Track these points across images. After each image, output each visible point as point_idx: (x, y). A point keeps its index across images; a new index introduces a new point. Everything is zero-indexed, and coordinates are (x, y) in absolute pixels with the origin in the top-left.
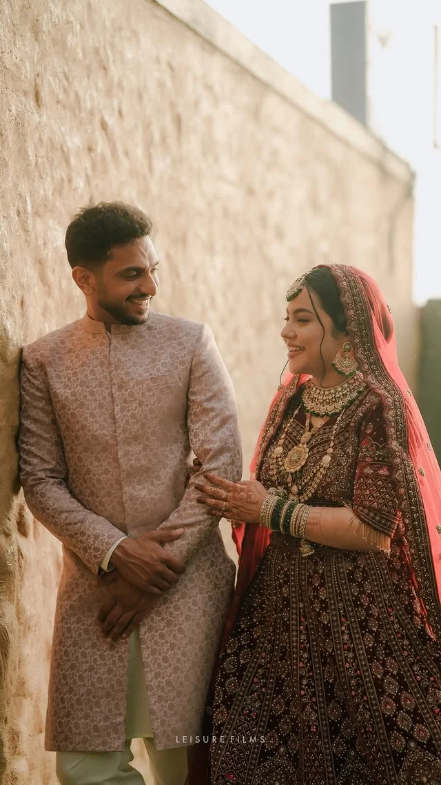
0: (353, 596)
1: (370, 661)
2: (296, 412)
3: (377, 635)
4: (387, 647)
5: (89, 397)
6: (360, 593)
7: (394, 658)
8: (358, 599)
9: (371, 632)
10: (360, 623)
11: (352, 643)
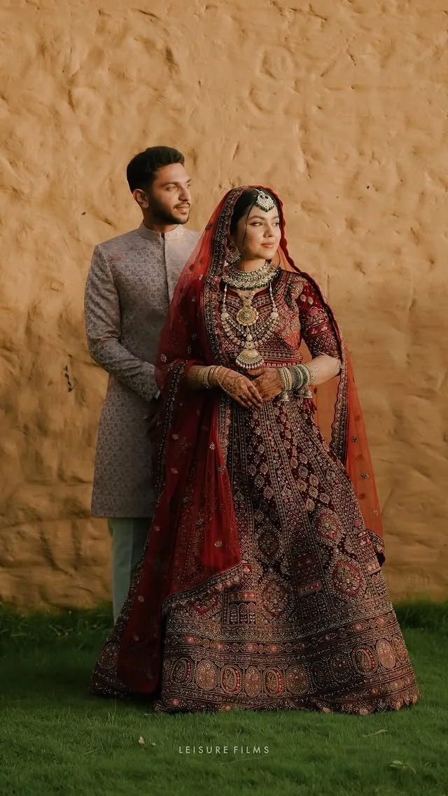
0: (276, 416)
1: (290, 458)
2: (226, 290)
3: (291, 441)
4: (298, 448)
5: (151, 283)
6: (280, 413)
7: (304, 453)
8: (279, 418)
9: (287, 439)
10: (280, 434)
11: (277, 446)
